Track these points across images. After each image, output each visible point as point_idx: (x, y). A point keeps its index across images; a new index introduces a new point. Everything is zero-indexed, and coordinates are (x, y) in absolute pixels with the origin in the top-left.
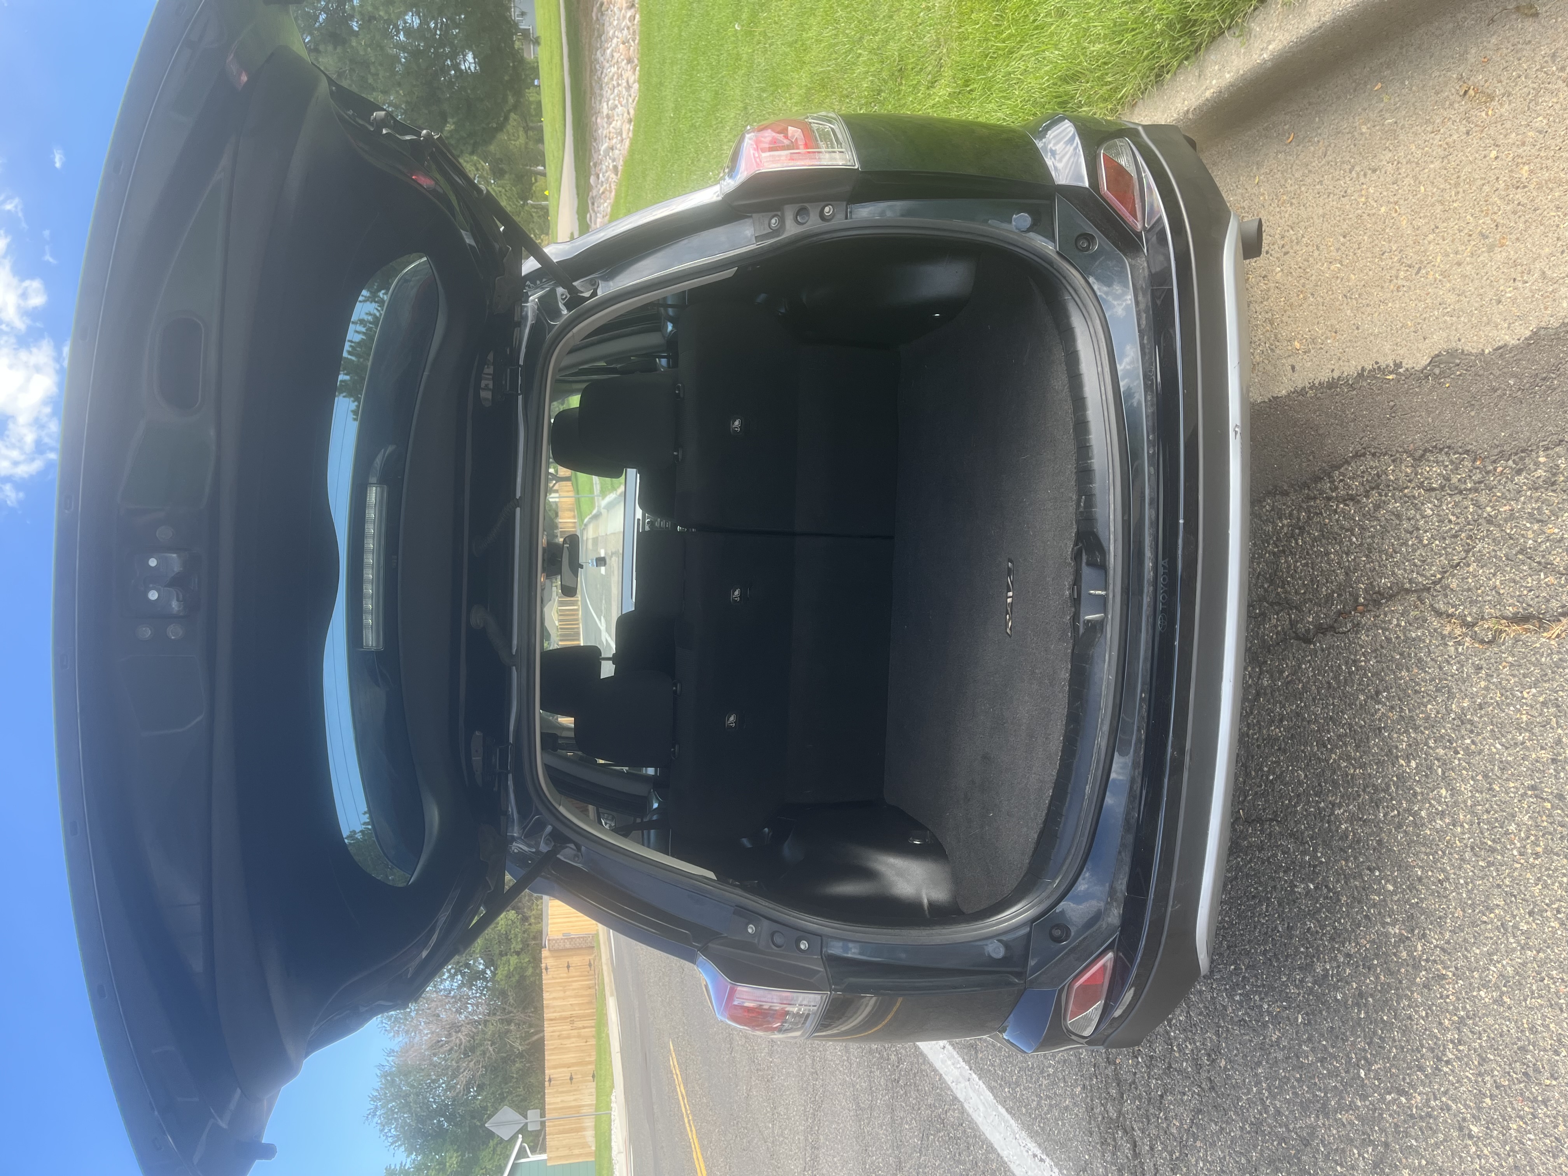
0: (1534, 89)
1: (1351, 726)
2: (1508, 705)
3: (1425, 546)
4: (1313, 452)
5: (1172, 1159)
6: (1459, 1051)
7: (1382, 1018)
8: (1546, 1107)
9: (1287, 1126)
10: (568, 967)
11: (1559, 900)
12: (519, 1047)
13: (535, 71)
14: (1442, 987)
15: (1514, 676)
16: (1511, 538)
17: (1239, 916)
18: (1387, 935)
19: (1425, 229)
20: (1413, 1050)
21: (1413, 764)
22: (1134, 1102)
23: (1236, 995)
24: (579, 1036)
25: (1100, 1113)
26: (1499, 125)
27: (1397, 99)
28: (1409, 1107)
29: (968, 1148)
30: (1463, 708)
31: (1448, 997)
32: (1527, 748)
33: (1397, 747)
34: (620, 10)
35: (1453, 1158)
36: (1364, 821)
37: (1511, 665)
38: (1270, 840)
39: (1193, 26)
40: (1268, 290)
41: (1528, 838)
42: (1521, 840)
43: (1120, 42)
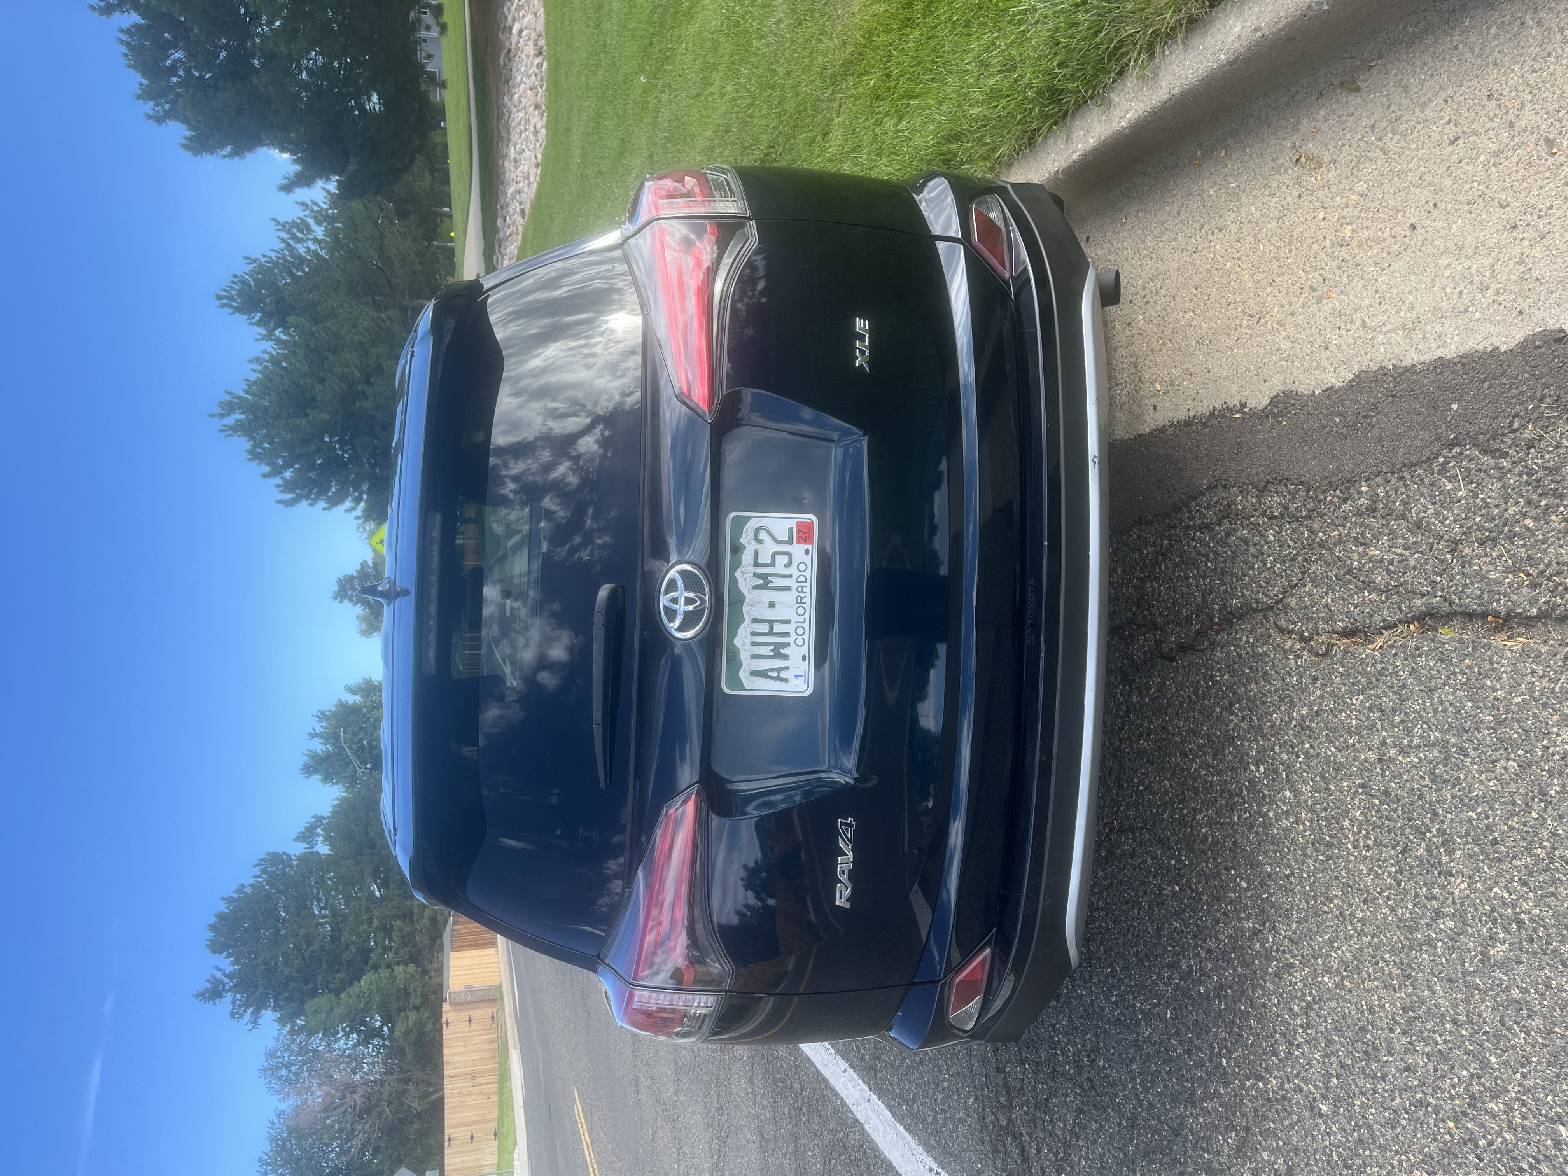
0: (1356, 157)
1: (1209, 736)
2: (1340, 711)
3: (1269, 569)
4: (1173, 485)
5: (1057, 1160)
6: (1307, 1034)
7: (1240, 1008)
8: (1385, 1082)
9: (1159, 1118)
10: (470, 1021)
11: (1389, 889)
12: (417, 1106)
13: (441, 113)
14: (1291, 975)
15: (1345, 685)
16: (1340, 560)
17: (1114, 921)
18: (1242, 929)
19: (1264, 283)
20: (1268, 1037)
21: (1262, 769)
22: (1021, 1107)
23: (1111, 996)
24: (481, 1093)
25: (992, 1122)
26: (1326, 189)
27: (1240, 165)
28: (1266, 1092)
29: (869, 1169)
30: (1302, 716)
31: (1296, 984)
32: (1357, 750)
33: (1248, 754)
34: (528, 56)
35: (1306, 1137)
36: (1221, 824)
37: (1342, 675)
38: (1140, 847)
39: (1060, 94)
40: (1133, 336)
41: (1360, 832)
42: (1354, 834)
43: (996, 107)
